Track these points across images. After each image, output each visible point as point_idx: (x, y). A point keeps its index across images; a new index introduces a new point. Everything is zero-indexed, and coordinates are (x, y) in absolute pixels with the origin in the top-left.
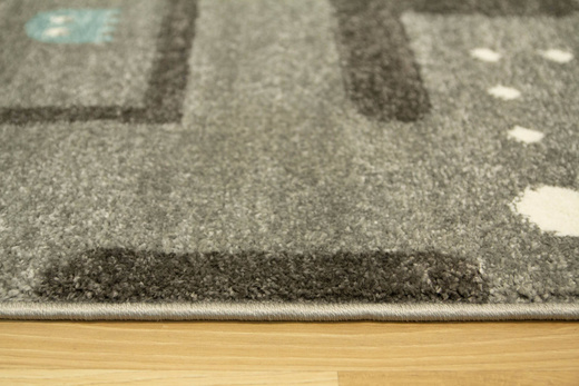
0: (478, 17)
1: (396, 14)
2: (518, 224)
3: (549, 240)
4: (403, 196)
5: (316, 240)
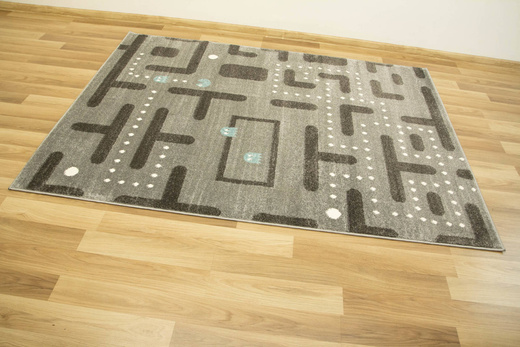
0: (334, 163)
1: (317, 160)
2: (326, 215)
3: (330, 219)
4: (308, 208)
5: (294, 215)
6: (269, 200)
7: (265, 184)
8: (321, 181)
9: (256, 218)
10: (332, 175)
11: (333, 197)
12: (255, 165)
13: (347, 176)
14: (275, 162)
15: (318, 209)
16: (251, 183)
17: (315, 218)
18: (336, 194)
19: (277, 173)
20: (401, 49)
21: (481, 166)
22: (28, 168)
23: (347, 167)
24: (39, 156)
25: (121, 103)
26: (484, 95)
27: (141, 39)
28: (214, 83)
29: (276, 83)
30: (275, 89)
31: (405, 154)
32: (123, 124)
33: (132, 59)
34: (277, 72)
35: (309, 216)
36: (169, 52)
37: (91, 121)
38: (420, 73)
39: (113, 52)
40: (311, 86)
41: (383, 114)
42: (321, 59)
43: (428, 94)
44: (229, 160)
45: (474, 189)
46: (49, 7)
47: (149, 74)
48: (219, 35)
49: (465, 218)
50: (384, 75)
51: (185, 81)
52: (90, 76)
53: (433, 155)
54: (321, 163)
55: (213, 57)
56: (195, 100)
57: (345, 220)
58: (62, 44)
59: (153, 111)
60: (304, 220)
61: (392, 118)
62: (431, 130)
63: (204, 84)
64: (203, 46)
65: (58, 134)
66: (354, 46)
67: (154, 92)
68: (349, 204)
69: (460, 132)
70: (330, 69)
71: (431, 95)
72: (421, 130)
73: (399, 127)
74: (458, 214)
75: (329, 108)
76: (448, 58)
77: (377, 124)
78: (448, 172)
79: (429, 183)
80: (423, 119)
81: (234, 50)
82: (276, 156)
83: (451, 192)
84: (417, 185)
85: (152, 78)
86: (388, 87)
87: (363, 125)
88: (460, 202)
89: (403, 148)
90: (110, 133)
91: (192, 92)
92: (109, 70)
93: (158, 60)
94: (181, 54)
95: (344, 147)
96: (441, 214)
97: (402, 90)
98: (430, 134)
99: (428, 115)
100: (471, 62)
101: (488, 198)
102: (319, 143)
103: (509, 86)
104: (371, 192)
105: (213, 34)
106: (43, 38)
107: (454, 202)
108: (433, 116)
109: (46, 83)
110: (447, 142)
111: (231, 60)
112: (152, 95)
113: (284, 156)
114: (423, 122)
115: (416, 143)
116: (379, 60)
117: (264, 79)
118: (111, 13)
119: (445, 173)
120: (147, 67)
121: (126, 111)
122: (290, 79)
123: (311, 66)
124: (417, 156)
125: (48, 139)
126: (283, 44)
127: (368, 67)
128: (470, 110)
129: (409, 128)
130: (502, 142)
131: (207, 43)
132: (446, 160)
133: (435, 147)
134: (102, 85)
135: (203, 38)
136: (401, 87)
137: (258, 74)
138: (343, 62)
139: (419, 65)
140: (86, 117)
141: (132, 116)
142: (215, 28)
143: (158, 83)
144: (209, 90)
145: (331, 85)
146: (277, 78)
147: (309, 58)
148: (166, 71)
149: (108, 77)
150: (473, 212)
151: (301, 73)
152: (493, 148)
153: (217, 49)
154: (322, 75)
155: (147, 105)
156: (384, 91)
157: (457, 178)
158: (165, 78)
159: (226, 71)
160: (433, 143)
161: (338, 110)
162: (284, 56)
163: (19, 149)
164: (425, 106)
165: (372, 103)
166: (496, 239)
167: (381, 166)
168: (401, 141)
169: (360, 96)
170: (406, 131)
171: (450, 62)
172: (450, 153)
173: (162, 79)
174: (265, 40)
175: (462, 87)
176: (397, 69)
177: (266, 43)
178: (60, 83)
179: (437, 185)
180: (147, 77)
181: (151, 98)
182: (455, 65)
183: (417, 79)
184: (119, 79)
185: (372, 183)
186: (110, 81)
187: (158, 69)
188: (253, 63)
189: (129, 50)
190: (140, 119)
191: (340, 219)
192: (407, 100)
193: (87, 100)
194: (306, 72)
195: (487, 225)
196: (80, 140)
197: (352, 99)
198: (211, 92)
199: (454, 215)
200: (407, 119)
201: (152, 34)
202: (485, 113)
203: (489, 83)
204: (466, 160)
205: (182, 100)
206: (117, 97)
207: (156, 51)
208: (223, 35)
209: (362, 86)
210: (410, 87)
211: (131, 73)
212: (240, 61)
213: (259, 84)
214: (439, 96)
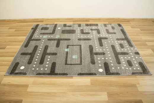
0: (99, 55)
2: (99, 71)
3: (100, 72)
4: (93, 70)
5: (89, 72)
6: (81, 69)
7: (79, 64)
8: (96, 61)
9: (78, 75)
10: (99, 59)
11: (100, 65)
12: (76, 59)
13: (103, 59)
14: (82, 57)
15: (96, 70)
16: (75, 64)
17: (96, 72)
18: (101, 64)
19: (83, 61)
20: (113, 19)
21: (141, 50)
22: (9, 68)
23: (102, 56)
24: (12, 64)
25: (34, 45)
26: (139, 29)
27: (37, 25)
28: (61, 36)
29: (78, 34)
30: (78, 35)
31: (119, 50)
32: (35, 52)
33: (36, 32)
34: (78, 30)
35: (94, 72)
36: (46, 28)
37: (26, 52)
38: (120, 25)
39: (30, 30)
40: (89, 33)
41: (111, 39)
42: (91, 25)
43: (123, 31)
44: (68, 58)
45: (140, 57)
46: (10, 20)
47: (41, 36)
48: (60, 21)
49: (139, 67)
50: (109, 27)
51: (52, 36)
52: (24, 38)
53: (127, 49)
54: (95, 56)
55: (59, 28)
56: (56, 42)
57: (104, 72)
58: (15, 30)
59: (44, 47)
60: (92, 73)
61: (114, 40)
62: (125, 42)
63: (58, 37)
64: (56, 25)
65: (17, 57)
66: (99, 20)
67: (43, 41)
68: (105, 67)
69: (134, 41)
70: (94, 28)
71: (124, 31)
72: (122, 42)
73: (116, 42)
74: (137, 65)
75: (95, 39)
76: (127, 20)
77: (109, 42)
78: (132, 53)
79: (127, 57)
80: (122, 39)
81: (65, 25)
82: (82, 55)
83: (134, 59)
84: (124, 58)
85: (42, 37)
86: (111, 30)
87: (106, 43)
88: (137, 62)
89: (118, 48)
90: (32, 55)
91: (55, 40)
92: (29, 36)
93: (43, 31)
94: (50, 28)
95: (101, 50)
96: (132, 66)
97: (115, 31)
98: (125, 43)
99: (124, 37)
100: (133, 20)
101: (145, 60)
102: (94, 50)
103: (146, 26)
104: (111, 62)
105: (58, 21)
106: (9, 29)
107: (135, 62)
108: (125, 37)
109: (11, 42)
110: (130, 45)
111: (64, 29)
112: (43, 42)
113: (84, 55)
114: (123, 39)
115: (122, 46)
116: (107, 23)
117: (75, 33)
118: (28, 19)
119: (131, 54)
120: (40, 34)
121: (36, 48)
122: (82, 32)
123: (88, 27)
124: (122, 50)
125: (14, 59)
126: (79, 22)
127: (104, 26)
128: (135, 34)
129: (119, 42)
130: (146, 42)
131: (57, 24)
132: (131, 50)
133: (127, 46)
134: (28, 40)
135: (56, 23)
136: (115, 30)
137: (73, 32)
138: (97, 25)
139: (119, 23)
140: (24, 51)
141: (38, 49)
142: (58, 20)
143: (44, 38)
144: (59, 38)
145: (95, 32)
146: (79, 32)
147: (87, 25)
148: (46, 34)
149: (29, 38)
150: (141, 64)
151: (85, 30)
152: (144, 44)
153: (60, 26)
154: (92, 30)
155: (42, 45)
156: (110, 32)
157: (135, 55)
158: (46, 36)
159: (64, 32)
160: (126, 45)
161: (97, 39)
162: (80, 26)
163: (6, 63)
164: (122, 35)
165: (107, 36)
166: (149, 71)
167: (112, 54)
168: (117, 46)
169: (103, 34)
170: (118, 43)
171: (128, 21)
172: (132, 47)
173: (45, 37)
174: (73, 21)
175: (132, 28)
176: (113, 25)
177: (74, 22)
178: (16, 42)
179: (129, 58)
180: (41, 37)
181: (43, 43)
182: (129, 22)
183: (119, 27)
184: (33, 38)
185: (111, 60)
186: (30, 39)
187: (44, 34)
188: (71, 28)
189: (34, 29)
190: (40, 49)
191: (103, 72)
192: (117, 34)
193: (24, 45)
194: (87, 29)
195: (146, 68)
196: (24, 58)
197: (101, 36)
198: (60, 39)
199: (136, 66)
200: (118, 39)
201: (40, 24)
202: (140, 34)
203: (140, 26)
204: (137, 49)
205: (52, 42)
206: (33, 44)
207: (42, 29)
208: (61, 21)
209: (103, 31)
210: (117, 30)
211: (36, 36)
212: (67, 28)
213: (74, 35)
214: (126, 31)
